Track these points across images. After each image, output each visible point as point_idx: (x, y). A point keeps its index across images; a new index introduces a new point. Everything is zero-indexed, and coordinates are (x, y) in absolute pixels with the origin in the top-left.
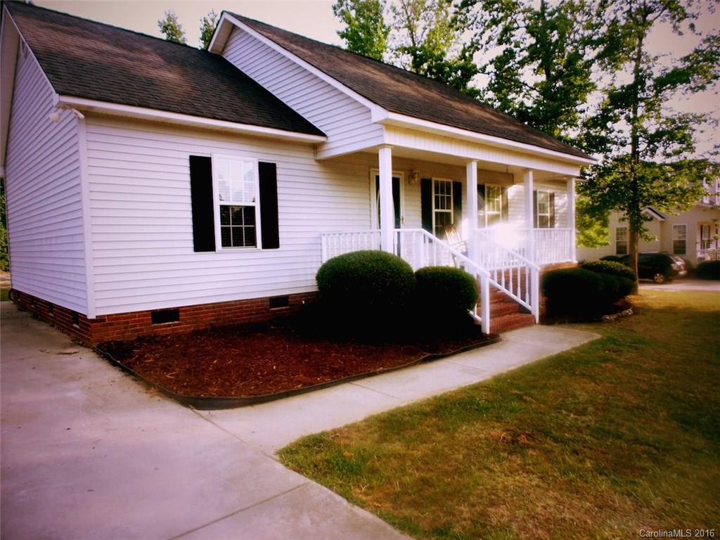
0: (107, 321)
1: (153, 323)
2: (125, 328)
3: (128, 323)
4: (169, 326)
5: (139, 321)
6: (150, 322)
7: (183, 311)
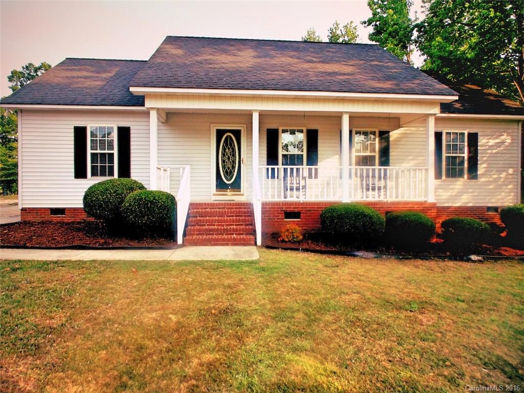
0: (28, 211)
1: (51, 214)
2: (37, 215)
3: (38, 213)
4: (60, 217)
5: (43, 213)
6: (50, 214)
7: (67, 210)
